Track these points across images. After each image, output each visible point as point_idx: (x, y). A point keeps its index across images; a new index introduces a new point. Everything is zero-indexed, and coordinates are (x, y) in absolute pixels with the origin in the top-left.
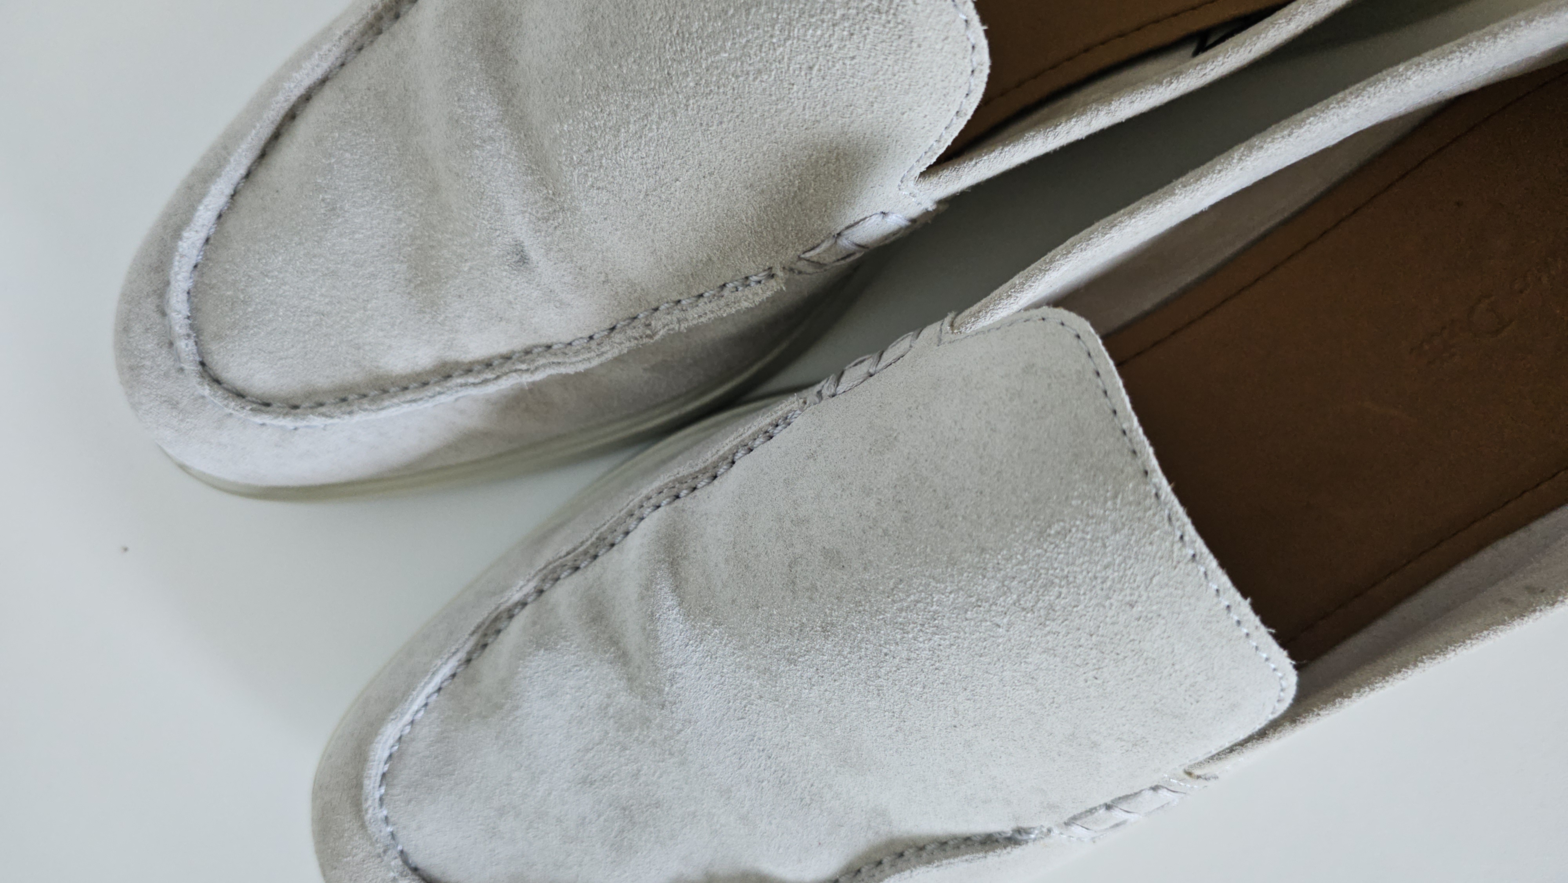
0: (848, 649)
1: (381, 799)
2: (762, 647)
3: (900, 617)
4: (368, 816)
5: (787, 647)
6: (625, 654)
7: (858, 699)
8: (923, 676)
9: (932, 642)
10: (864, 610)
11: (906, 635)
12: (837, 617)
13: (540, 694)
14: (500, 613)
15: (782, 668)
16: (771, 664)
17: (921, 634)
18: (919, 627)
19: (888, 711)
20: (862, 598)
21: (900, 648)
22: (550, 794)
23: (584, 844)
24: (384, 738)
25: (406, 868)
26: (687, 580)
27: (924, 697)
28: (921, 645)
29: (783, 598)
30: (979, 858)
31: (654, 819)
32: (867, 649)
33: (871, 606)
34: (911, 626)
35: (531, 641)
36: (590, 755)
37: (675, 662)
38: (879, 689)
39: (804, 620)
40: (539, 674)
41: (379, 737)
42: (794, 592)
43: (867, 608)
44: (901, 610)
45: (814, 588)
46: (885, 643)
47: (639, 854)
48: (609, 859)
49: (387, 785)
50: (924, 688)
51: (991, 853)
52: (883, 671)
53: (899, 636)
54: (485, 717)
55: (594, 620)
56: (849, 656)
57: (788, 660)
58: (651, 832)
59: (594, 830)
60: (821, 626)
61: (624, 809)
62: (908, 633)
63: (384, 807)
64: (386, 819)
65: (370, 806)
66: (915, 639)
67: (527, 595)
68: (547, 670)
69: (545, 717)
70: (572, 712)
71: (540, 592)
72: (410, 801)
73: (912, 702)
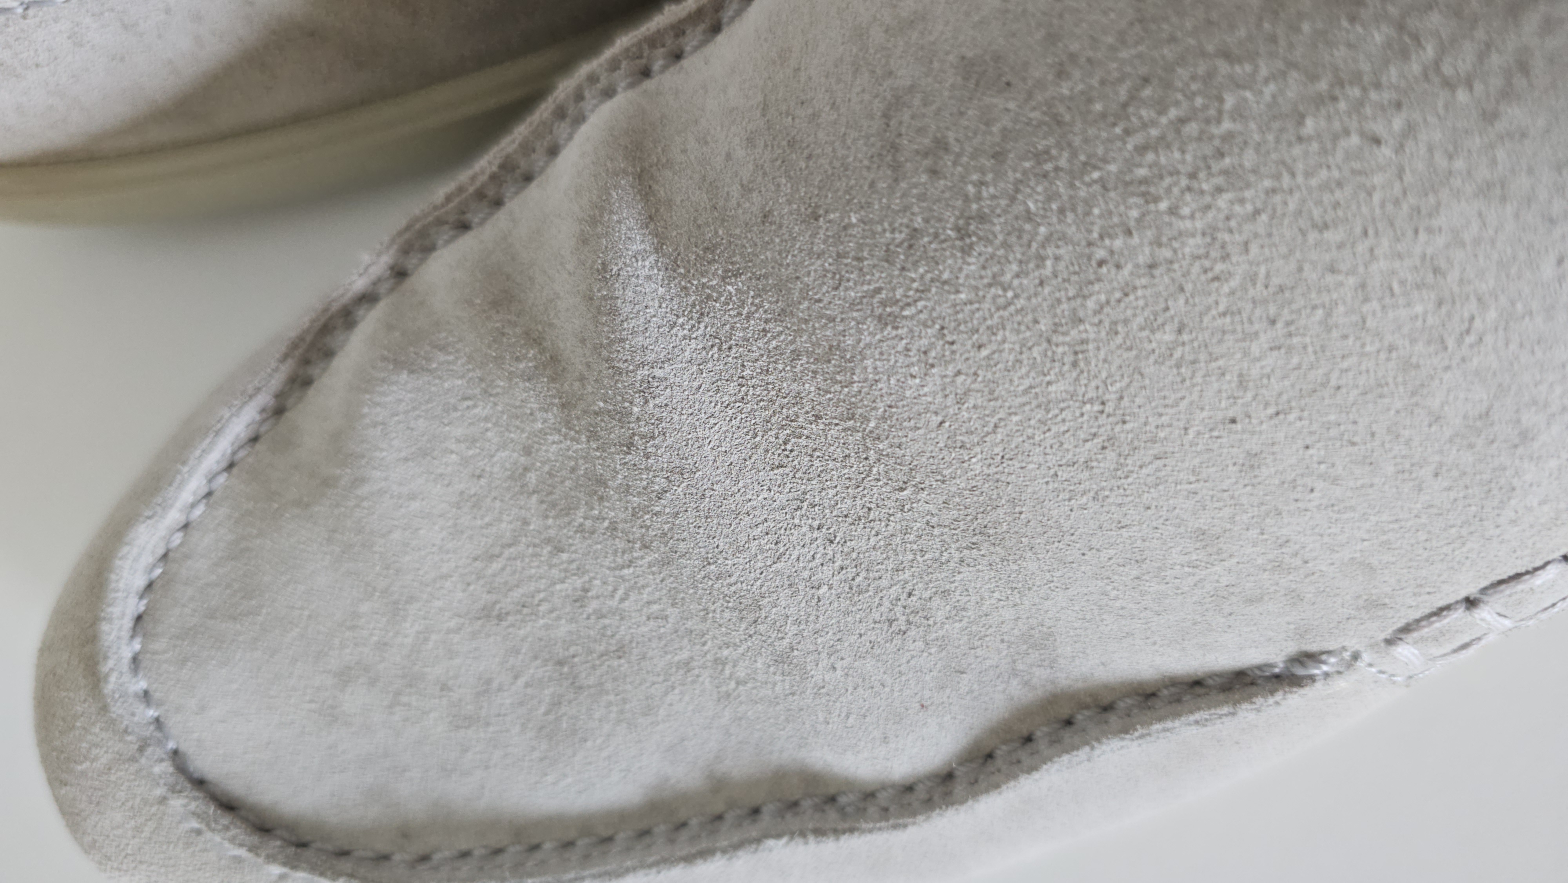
0: (1015, 267)
1: (135, 660)
2: (826, 300)
3: (1140, 165)
4: (110, 687)
5: (878, 290)
6: (555, 359)
7: (1027, 382)
8: (1181, 301)
9: (1210, 215)
10: (1057, 169)
11: (1152, 207)
12: (993, 197)
13: (403, 454)
14: (331, 318)
15: (866, 339)
16: (843, 333)
17: (1188, 197)
18: (1184, 182)
19: (1091, 401)
20: (1051, 141)
21: (1136, 240)
22: (426, 640)
23: (491, 729)
24: (135, 551)
25: (182, 779)
26: (669, 203)
27: (1178, 354)
28: (1188, 224)
29: (872, 185)
30: (1221, 716)
31: (615, 679)
32: (1057, 258)
33: (1074, 155)
34: (1168, 181)
35: (384, 359)
36: (496, 566)
37: (651, 357)
38: (1078, 349)
39: (918, 222)
40: (401, 417)
41: (125, 549)
42: (896, 167)
43: (1063, 163)
44: (1142, 149)
45: (941, 145)
46: (1101, 237)
47: (589, 744)
48: (536, 754)
49: (144, 636)
50: (1180, 331)
51: (1245, 706)
52: (1091, 304)
53: (1134, 213)
54: (307, 505)
55: (495, 304)
56: (1016, 282)
57: (880, 318)
58: (610, 704)
59: (508, 701)
60: (957, 229)
61: (560, 663)
62: (1157, 200)
63: (141, 675)
64: (146, 696)
65: (112, 670)
66: (1173, 211)
67: (376, 283)
68: (414, 409)
69: (412, 497)
70: (462, 486)
71: (400, 274)
72: (185, 661)
73: (1146, 371)
